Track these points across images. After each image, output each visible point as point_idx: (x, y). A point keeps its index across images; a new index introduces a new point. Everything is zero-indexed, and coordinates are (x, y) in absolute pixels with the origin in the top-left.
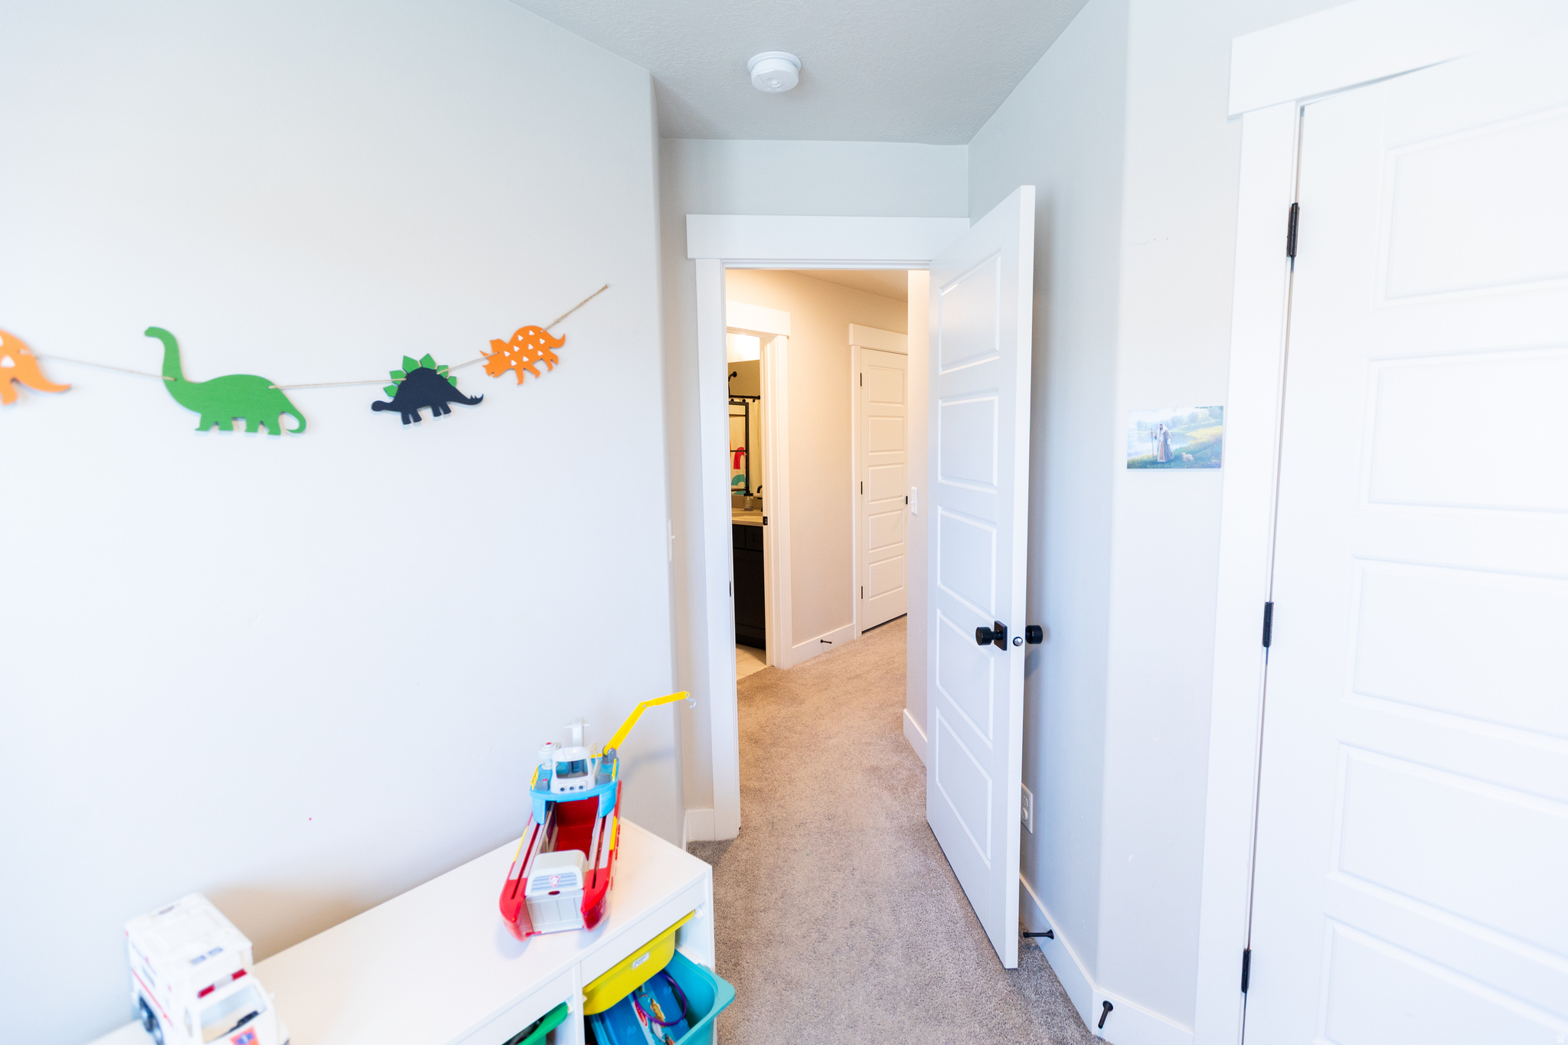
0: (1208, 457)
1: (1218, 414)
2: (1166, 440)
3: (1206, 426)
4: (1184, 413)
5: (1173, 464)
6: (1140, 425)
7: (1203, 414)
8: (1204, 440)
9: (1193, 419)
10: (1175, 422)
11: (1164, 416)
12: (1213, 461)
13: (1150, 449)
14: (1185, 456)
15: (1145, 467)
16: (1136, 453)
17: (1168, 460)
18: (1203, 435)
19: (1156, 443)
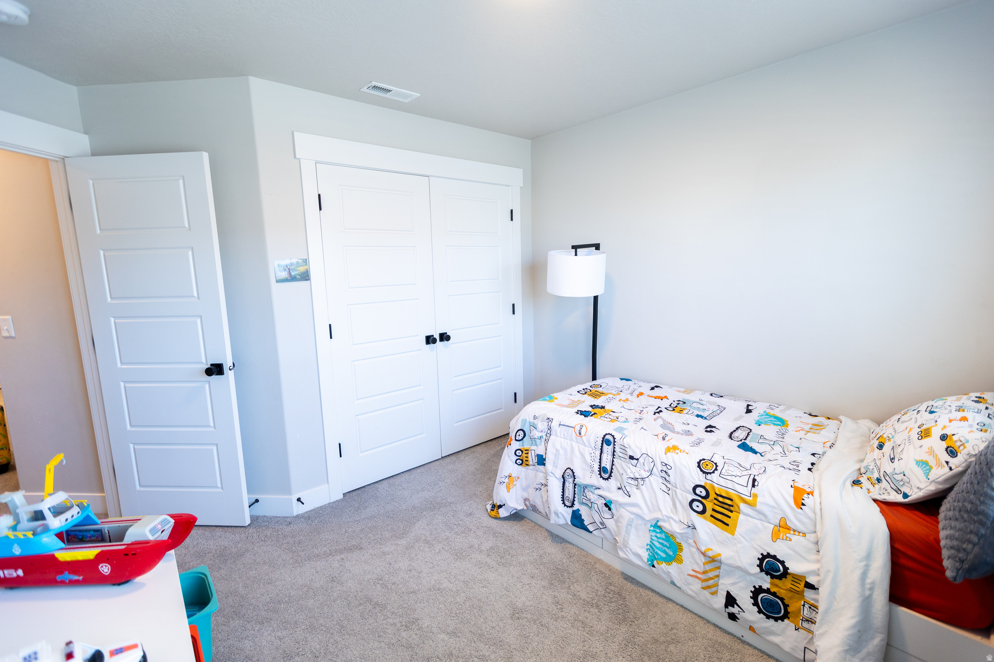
0: (305, 277)
1: (306, 262)
2: (289, 271)
3: (302, 266)
4: (294, 261)
5: (294, 280)
6: (279, 265)
7: (300, 261)
8: (303, 271)
9: (298, 263)
10: (292, 264)
11: (287, 262)
12: (307, 278)
13: (284, 275)
14: (297, 277)
15: (284, 282)
16: (279, 277)
17: (292, 279)
18: (302, 269)
19: (286, 272)
